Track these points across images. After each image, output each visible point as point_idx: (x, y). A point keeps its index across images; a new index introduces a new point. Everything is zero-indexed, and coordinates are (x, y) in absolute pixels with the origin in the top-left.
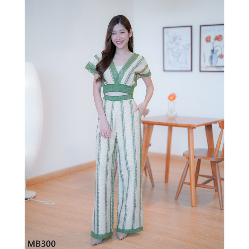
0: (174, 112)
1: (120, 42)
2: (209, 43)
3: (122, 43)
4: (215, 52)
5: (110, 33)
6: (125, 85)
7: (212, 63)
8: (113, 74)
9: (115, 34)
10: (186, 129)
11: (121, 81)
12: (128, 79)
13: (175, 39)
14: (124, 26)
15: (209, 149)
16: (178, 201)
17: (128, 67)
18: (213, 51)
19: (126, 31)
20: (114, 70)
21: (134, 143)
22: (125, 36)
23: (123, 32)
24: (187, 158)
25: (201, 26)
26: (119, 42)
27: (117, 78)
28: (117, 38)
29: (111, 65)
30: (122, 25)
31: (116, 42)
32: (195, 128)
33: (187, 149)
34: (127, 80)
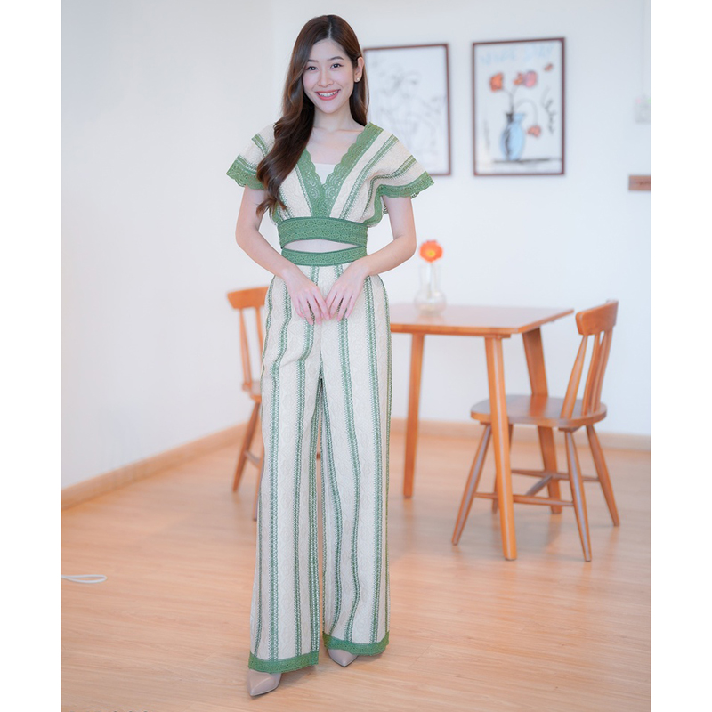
0: (437, 295)
1: (329, 94)
2: (499, 95)
3: (334, 96)
4: (516, 118)
5: (300, 65)
6: (343, 220)
7: (508, 151)
8: (308, 188)
9: (313, 68)
10: (481, 341)
11: (331, 208)
12: (352, 201)
13: (398, 83)
14: (341, 47)
15: (533, 395)
16: (461, 547)
17: (350, 168)
18: (510, 117)
19: (347, 62)
20: (308, 177)
21: (374, 388)
22: (343, 78)
23: (336, 65)
24: (482, 423)
25: (475, 44)
26: (325, 95)
27: (320, 200)
28: (320, 80)
29: (302, 160)
30: (336, 43)
31: (317, 93)
32: (508, 336)
33: (484, 394)
34: (350, 206)
